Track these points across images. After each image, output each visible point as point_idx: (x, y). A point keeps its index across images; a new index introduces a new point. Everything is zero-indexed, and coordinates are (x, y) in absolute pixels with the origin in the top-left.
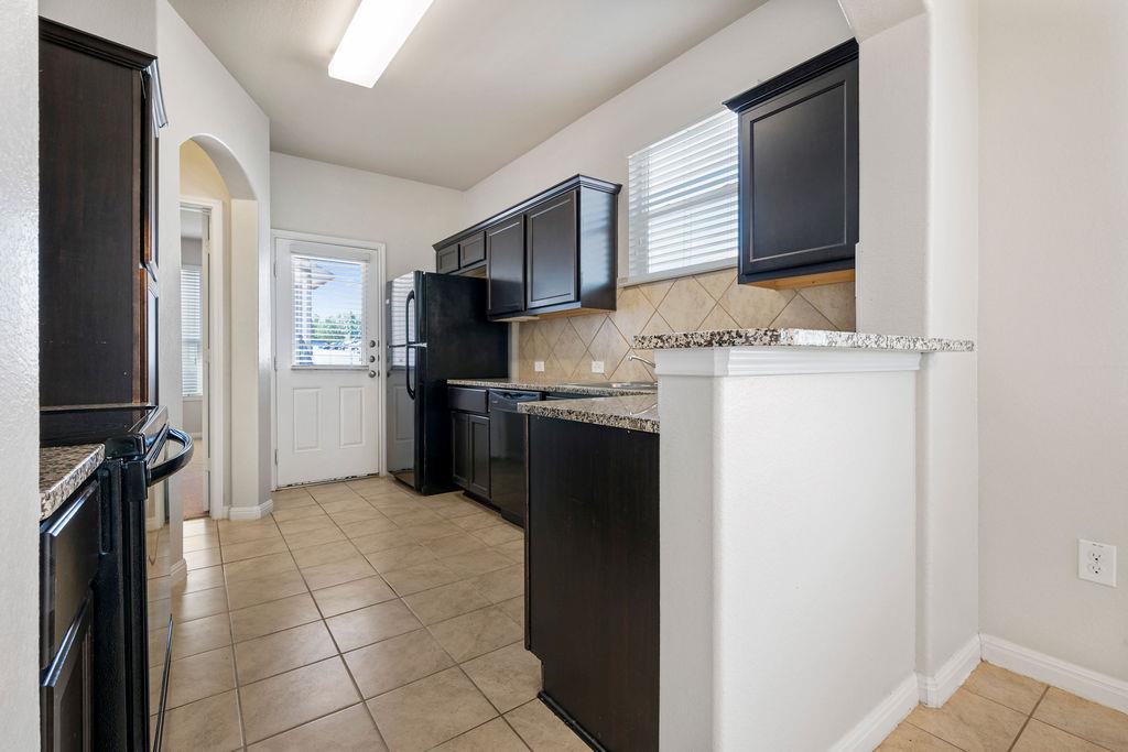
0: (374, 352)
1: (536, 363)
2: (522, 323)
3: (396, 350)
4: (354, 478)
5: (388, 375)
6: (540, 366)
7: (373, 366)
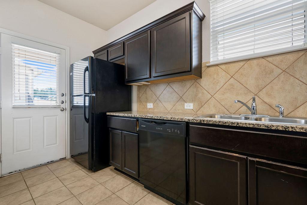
0: (63, 99)
1: (148, 104)
2: (139, 86)
3: (75, 98)
4: (52, 162)
5: (71, 110)
6: (150, 105)
7: (63, 106)
